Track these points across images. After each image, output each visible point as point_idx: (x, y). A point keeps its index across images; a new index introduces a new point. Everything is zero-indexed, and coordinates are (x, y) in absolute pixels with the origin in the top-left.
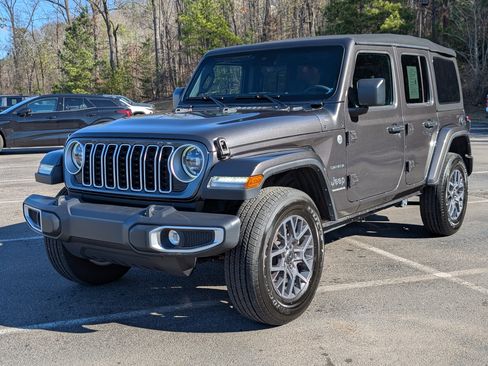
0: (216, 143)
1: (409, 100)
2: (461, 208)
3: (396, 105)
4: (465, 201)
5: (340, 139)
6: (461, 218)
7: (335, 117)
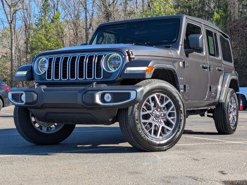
0: (127, 52)
1: (210, 54)
2: (235, 120)
3: (205, 53)
4: (237, 116)
5: (181, 64)
6: (236, 125)
7: (179, 52)
